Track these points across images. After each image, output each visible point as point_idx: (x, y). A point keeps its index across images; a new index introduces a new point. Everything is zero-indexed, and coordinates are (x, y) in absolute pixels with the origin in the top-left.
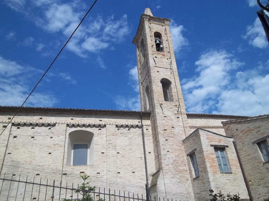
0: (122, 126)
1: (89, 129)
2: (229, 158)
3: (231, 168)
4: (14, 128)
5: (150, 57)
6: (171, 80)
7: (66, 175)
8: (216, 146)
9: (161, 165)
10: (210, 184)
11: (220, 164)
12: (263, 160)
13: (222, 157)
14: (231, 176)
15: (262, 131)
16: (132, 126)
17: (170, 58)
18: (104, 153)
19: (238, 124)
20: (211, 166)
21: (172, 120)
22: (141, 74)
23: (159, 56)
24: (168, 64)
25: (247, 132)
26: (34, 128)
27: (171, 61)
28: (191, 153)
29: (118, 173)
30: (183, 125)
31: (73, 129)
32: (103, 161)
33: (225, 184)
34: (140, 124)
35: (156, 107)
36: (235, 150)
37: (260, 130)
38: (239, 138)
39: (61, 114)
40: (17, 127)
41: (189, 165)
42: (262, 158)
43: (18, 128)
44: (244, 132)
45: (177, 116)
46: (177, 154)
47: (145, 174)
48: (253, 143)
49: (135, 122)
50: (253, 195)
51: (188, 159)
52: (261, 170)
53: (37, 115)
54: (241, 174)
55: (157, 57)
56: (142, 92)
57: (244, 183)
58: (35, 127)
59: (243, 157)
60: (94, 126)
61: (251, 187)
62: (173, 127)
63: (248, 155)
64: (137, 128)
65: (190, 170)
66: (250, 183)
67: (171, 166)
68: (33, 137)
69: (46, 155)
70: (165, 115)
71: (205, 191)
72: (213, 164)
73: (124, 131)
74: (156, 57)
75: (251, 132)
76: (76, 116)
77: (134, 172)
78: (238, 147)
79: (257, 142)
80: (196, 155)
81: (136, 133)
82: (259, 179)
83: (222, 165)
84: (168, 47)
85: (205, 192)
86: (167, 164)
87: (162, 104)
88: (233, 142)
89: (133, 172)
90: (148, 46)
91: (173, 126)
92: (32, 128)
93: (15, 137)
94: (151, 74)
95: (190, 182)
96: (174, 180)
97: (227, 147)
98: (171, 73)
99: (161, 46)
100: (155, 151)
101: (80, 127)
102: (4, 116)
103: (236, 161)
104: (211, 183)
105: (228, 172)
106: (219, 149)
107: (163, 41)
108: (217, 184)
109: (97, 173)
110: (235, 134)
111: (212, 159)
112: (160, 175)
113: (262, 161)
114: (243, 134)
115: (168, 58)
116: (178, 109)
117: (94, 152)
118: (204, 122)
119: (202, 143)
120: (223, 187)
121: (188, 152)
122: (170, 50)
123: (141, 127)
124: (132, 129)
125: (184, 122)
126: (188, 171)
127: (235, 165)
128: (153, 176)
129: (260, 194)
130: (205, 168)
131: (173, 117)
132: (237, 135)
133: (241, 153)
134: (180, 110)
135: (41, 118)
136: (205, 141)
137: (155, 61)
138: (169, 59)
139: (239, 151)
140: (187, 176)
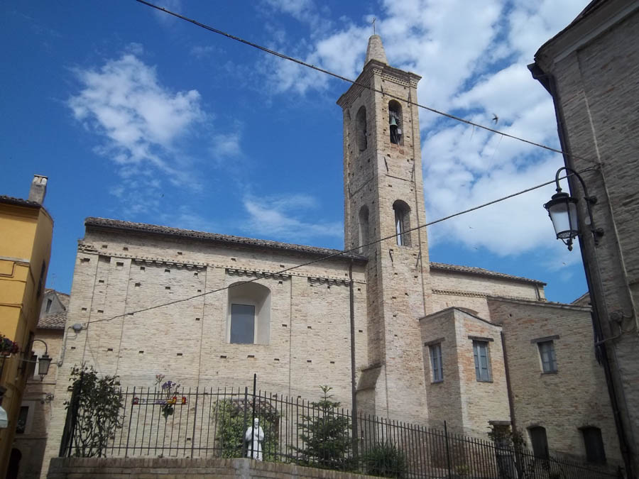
0: (318, 280)
1: (262, 281)
2: (492, 359)
3: (492, 375)
4: (136, 268)
5: (378, 155)
6: (411, 204)
7: (224, 359)
8: (475, 337)
9: (384, 358)
10: (460, 397)
11: (485, 367)
12: (542, 369)
13: (482, 356)
14: (491, 386)
15: (549, 327)
16: (335, 282)
17: (412, 159)
18: (286, 326)
19: (514, 307)
20: (465, 370)
21: (406, 281)
22: (351, 176)
23: (395, 154)
24: (407, 171)
25: (526, 322)
26: (169, 271)
27: (414, 166)
28: (432, 342)
29: (308, 361)
30: (423, 290)
31: (236, 279)
32: (284, 340)
33: (481, 398)
34: (347, 278)
35: (383, 256)
36: (502, 347)
37: (546, 325)
38: (513, 329)
39: (214, 247)
40: (140, 267)
41: (426, 360)
42: (541, 367)
43: (143, 268)
44: (521, 321)
45: (415, 273)
46: (408, 341)
47: (350, 367)
48: (533, 341)
49: (339, 274)
50: (517, 417)
51: (424, 351)
52: (537, 383)
53: (174, 247)
54: (505, 384)
55: (391, 155)
56: (349, 213)
57: (507, 399)
58: (171, 270)
59: (513, 360)
60: (272, 276)
61: (516, 405)
62: (406, 294)
63: (521, 358)
64: (343, 286)
65: (426, 368)
66: (516, 399)
67: (398, 360)
68: (168, 288)
69: (191, 321)
70: (396, 272)
71: (449, 405)
72: (468, 367)
73: (320, 289)
74: (389, 155)
75: (533, 323)
76: (240, 253)
77: (333, 363)
78: (507, 343)
79: (539, 341)
80: (442, 349)
81: (339, 294)
82: (531, 395)
83: (480, 369)
84: (411, 136)
85: (449, 407)
86: (393, 356)
87: (392, 250)
88: (501, 332)
89: (331, 362)
90: (378, 132)
91: (408, 292)
92: (166, 271)
93: (138, 285)
94: (379, 191)
95: (423, 388)
96: (401, 383)
97: (492, 340)
98: (412, 190)
99: (399, 131)
100: (369, 329)
101: (247, 276)
102: (115, 244)
103: (500, 363)
104: (462, 395)
105: (487, 379)
106: (480, 343)
107: (404, 122)
108: (469, 398)
109: (275, 359)
110: (506, 322)
111: (468, 359)
112: (381, 374)
113: (540, 371)
114: (519, 324)
115: (409, 159)
116: (418, 262)
117: (271, 323)
118: (453, 284)
119: (456, 332)
120: (478, 402)
121: (428, 340)
122: (415, 144)
123: (350, 284)
124: (334, 287)
125: (425, 286)
126: (423, 370)
127: (498, 370)
128: (363, 371)
129: (526, 417)
130: (456, 372)
131: (408, 275)
132: (509, 323)
133: (510, 352)
134: (420, 263)
135: (180, 254)
136: (462, 329)
137: (386, 164)
138: (411, 161)
139: (508, 349)
140: (420, 377)
